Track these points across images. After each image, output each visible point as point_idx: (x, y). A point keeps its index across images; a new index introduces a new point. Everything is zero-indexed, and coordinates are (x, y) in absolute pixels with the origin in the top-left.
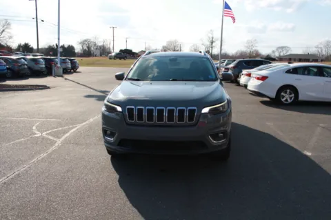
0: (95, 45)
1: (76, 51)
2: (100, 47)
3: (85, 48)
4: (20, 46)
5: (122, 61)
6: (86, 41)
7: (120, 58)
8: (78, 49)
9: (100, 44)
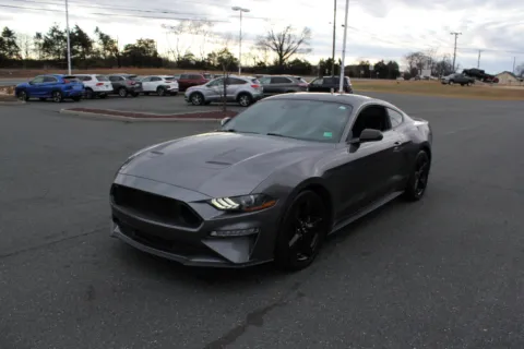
0: (430, 61)
1: (401, 70)
2: (439, 65)
3: (414, 66)
4: (321, 62)
5: (465, 87)
6: (416, 55)
7: (463, 83)
8: (403, 67)
9: (439, 60)
